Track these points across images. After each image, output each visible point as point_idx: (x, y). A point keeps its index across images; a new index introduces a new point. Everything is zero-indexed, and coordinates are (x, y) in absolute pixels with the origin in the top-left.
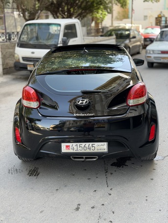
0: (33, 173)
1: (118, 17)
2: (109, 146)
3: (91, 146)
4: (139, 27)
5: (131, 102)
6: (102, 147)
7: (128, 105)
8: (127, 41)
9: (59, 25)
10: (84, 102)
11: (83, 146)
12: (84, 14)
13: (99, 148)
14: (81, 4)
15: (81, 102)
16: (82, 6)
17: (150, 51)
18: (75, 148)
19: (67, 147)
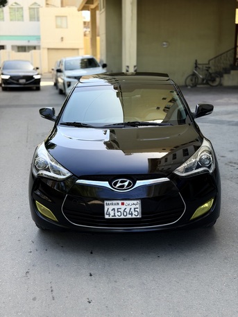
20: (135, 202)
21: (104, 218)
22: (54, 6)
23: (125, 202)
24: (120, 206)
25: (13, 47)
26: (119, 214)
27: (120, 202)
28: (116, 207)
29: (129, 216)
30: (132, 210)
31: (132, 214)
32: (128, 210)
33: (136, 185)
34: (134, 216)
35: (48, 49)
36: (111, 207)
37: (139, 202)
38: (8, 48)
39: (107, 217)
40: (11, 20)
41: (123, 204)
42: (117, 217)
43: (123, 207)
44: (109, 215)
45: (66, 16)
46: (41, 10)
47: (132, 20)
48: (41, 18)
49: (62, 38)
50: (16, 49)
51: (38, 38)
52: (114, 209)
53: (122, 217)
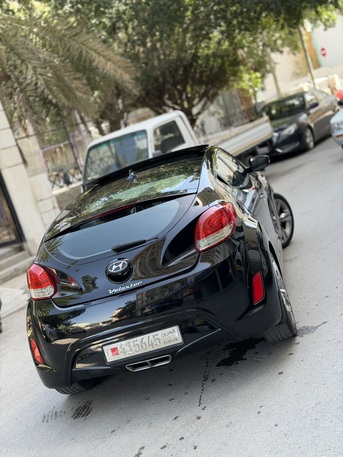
0: (82, 412)
1: (298, 72)
2: (183, 332)
3: (151, 338)
4: (333, 79)
5: (203, 244)
6: (171, 336)
7: (198, 251)
8: (303, 118)
9: (144, 132)
10: (120, 265)
11: (139, 342)
12: (212, 92)
13: (167, 338)
14: (201, 76)
15: (115, 267)
16: (204, 79)
17: (338, 124)
18: (127, 348)
19: (114, 350)
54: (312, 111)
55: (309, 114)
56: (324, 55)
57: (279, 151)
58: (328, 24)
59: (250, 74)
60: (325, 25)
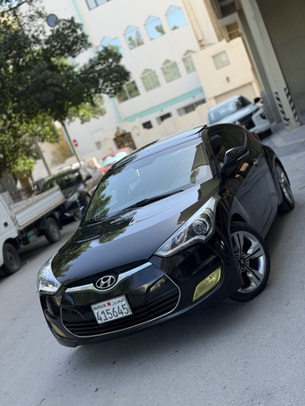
1: (56, 160)
4: (92, 161)
8: (81, 187)
20: (120, 299)
21: (98, 324)
22: (211, 44)
23: (111, 301)
24: (107, 307)
25: (179, 110)
26: (110, 315)
27: (106, 303)
28: (104, 309)
29: (120, 316)
30: (121, 308)
31: (122, 313)
32: (116, 310)
33: (119, 280)
34: (125, 315)
35: (216, 98)
36: (100, 311)
37: (123, 297)
38: (175, 114)
39: (99, 322)
40: (168, 82)
41: (109, 304)
42: (109, 320)
43: (111, 307)
44: (101, 319)
45: (225, 52)
46: (194, 56)
47: (262, 36)
48: (197, 66)
49: (228, 79)
50: (183, 111)
51: (201, 90)
52: (103, 312)
53: (114, 318)
54: (88, 182)
55: (85, 185)
56: (76, 145)
57: (67, 214)
58: (84, 118)
59: (24, 159)
60: (82, 119)
